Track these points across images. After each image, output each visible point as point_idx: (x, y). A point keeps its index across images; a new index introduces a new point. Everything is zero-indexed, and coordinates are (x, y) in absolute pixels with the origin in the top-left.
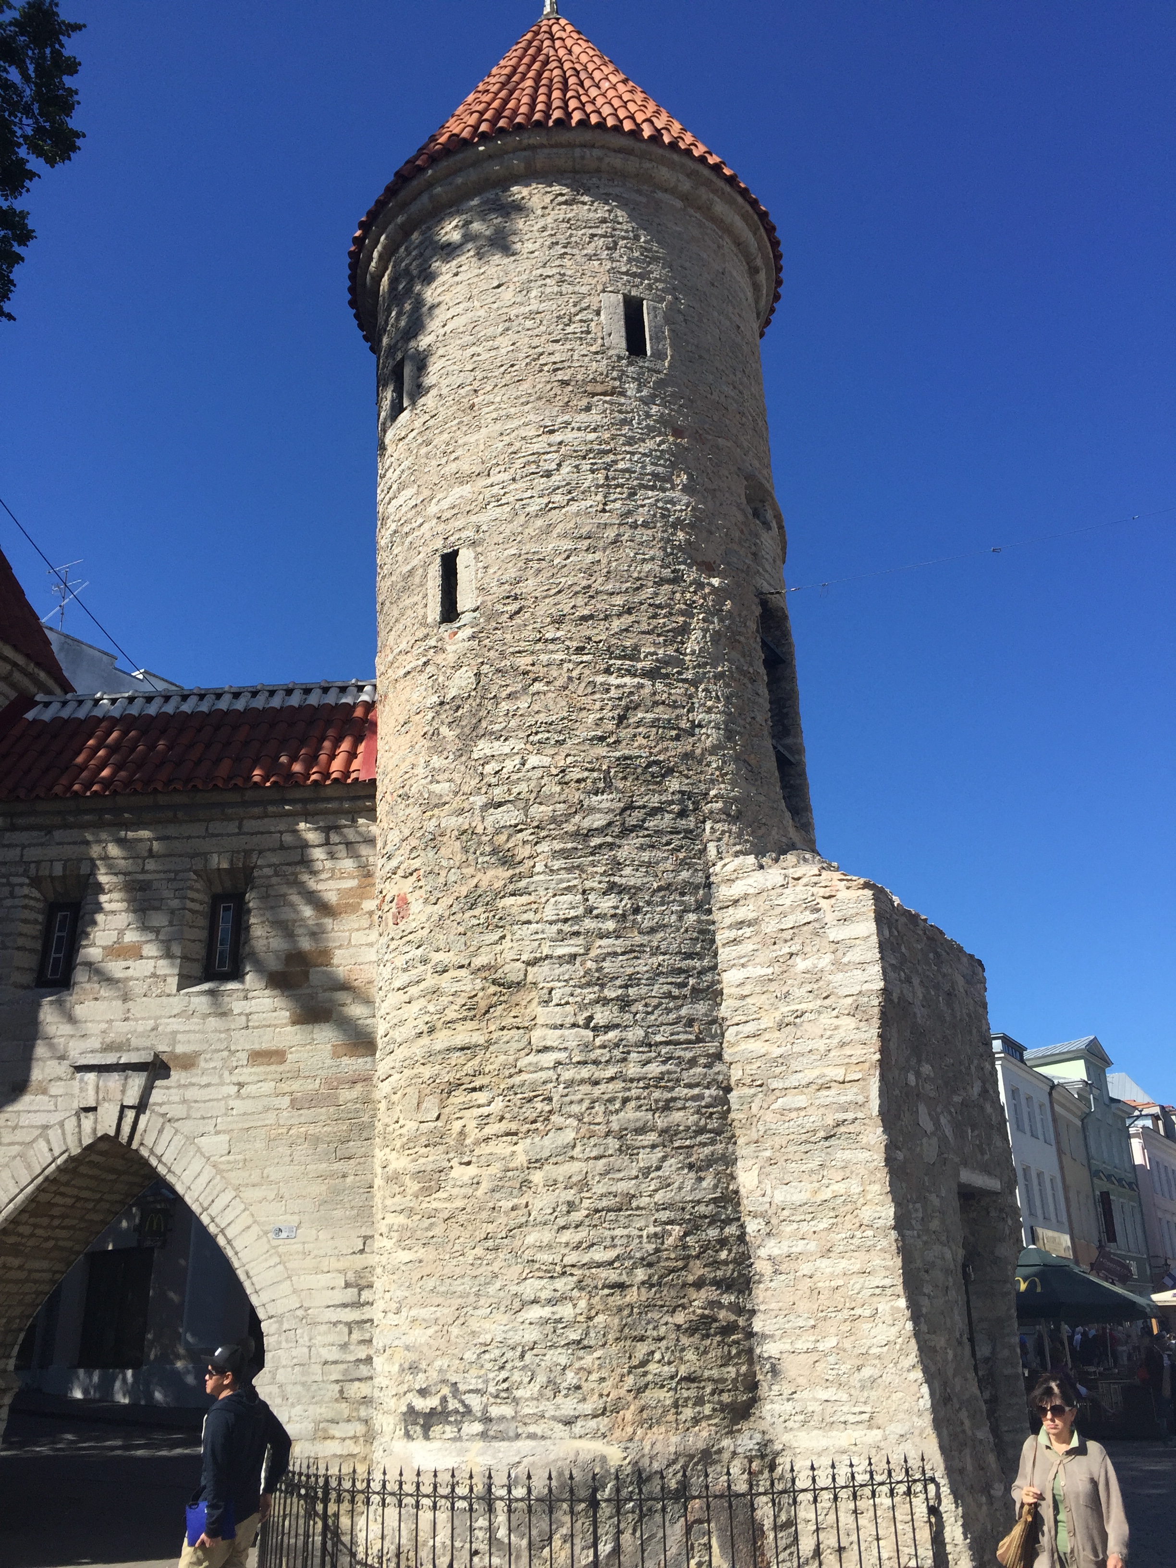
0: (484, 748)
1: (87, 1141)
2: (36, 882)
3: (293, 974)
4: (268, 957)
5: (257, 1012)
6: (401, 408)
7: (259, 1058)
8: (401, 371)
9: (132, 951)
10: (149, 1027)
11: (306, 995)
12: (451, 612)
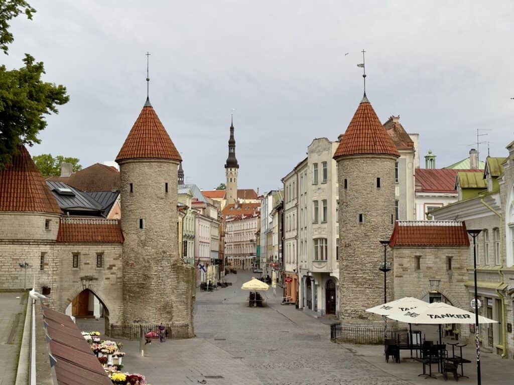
0: (146, 247)
1: (85, 289)
2: (73, 253)
3: (110, 268)
4: (107, 265)
5: (106, 273)
6: (131, 191)
7: (106, 279)
8: (131, 185)
9: (88, 264)
10: (91, 274)
11: (112, 271)
12: (141, 227)
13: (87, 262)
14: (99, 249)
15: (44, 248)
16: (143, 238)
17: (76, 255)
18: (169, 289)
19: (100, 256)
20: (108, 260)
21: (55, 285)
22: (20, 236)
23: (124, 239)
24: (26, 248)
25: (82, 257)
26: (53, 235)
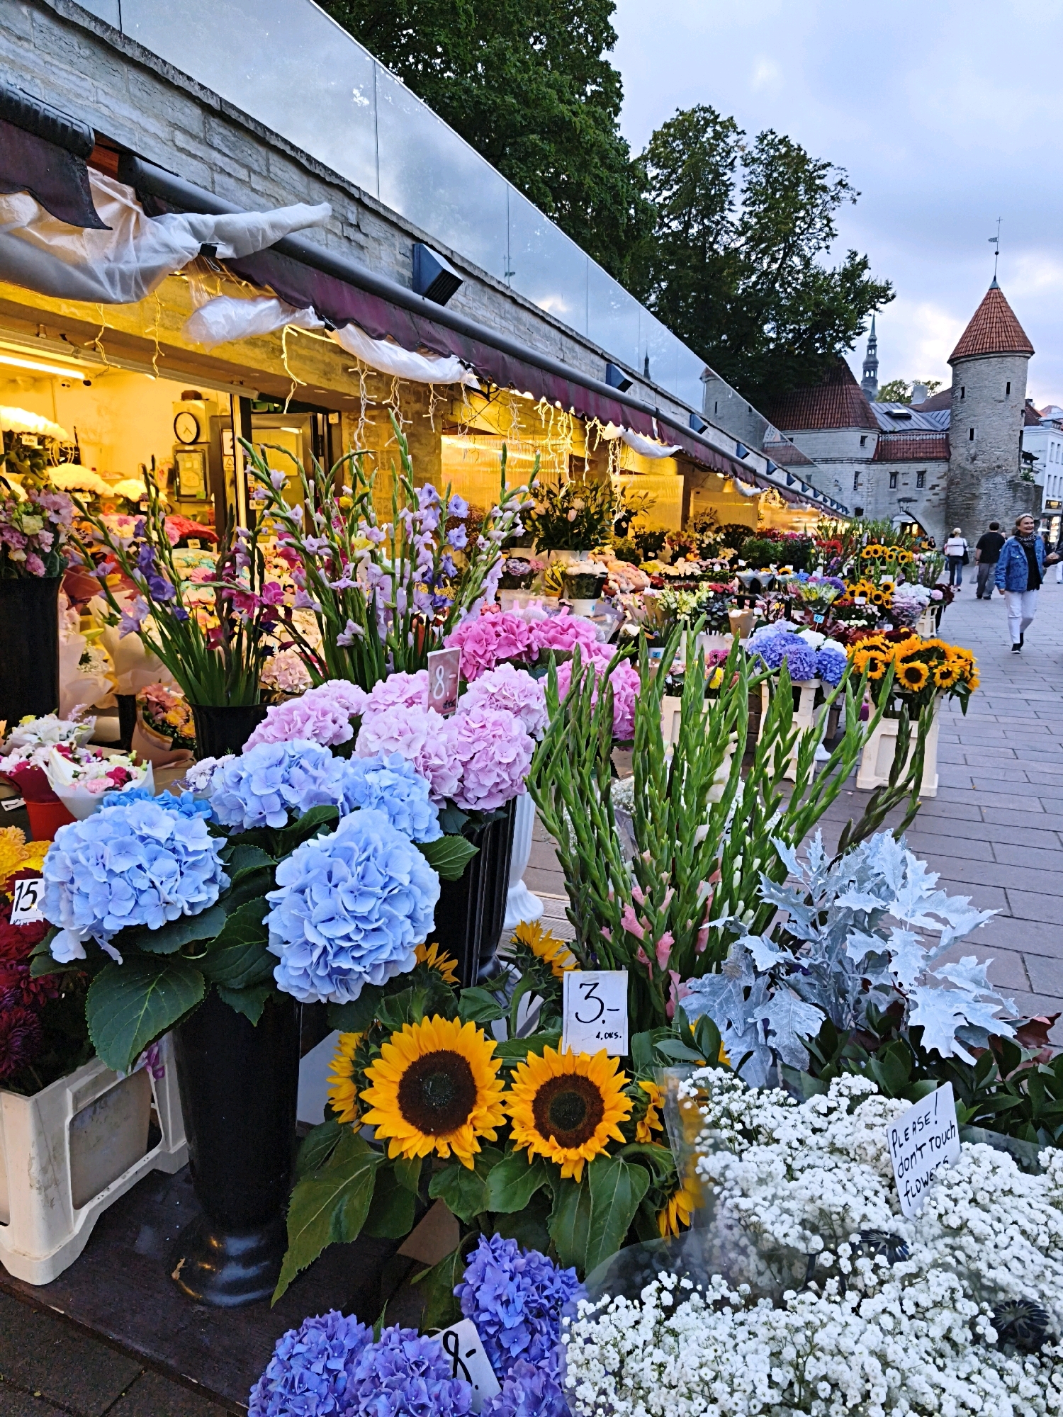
0: (976, 462)
2: (890, 472)
3: (933, 488)
4: (928, 485)
5: (928, 494)
6: (963, 397)
7: (927, 500)
8: (963, 389)
9: (907, 484)
10: (910, 495)
11: (935, 491)
12: (972, 438)
13: (907, 482)
14: (921, 467)
15: (857, 467)
16: (972, 452)
17: (894, 475)
18: (1002, 509)
19: (921, 474)
20: (930, 480)
21: (870, 507)
22: (833, 455)
23: (950, 454)
24: (838, 466)
25: (900, 476)
26: (870, 452)
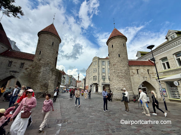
0: (40, 61)
1: (11, 75)
2: (9, 61)
3: (26, 69)
4: (25, 68)
5: (24, 70)
7: (23, 73)
9: (16, 66)
10: (16, 70)
11: (27, 70)
13: (15, 65)
14: (23, 61)
17: (11, 62)
19: (23, 64)
20: (26, 66)
23: (34, 59)
25: (13, 63)
